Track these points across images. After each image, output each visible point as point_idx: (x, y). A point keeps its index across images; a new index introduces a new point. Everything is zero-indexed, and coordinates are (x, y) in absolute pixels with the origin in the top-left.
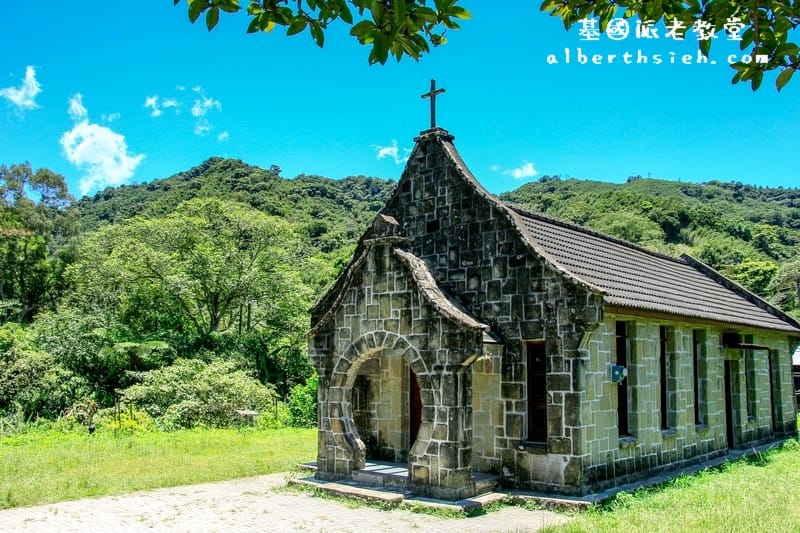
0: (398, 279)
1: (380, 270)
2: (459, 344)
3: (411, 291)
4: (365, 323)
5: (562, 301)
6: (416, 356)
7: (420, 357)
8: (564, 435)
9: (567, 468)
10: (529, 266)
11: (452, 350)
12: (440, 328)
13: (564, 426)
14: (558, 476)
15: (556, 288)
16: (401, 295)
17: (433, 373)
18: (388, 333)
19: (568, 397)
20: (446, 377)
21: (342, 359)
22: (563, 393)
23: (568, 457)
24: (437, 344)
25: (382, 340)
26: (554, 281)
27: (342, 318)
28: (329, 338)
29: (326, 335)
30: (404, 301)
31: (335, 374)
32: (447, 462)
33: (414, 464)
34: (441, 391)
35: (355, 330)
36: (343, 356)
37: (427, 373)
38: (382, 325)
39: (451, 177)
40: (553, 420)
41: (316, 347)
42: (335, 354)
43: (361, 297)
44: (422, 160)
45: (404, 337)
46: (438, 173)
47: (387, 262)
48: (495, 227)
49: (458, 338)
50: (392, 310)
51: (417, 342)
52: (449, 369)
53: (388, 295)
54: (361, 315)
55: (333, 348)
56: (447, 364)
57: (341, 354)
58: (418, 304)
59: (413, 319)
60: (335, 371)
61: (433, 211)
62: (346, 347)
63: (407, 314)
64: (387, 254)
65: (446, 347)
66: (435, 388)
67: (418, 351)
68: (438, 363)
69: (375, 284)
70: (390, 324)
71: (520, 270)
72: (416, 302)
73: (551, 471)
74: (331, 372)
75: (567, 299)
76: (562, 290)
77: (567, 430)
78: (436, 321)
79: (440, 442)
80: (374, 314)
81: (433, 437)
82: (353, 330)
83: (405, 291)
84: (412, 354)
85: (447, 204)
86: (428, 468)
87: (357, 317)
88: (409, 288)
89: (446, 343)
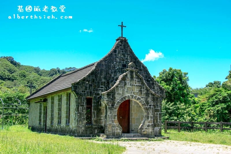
0: (138, 81)
1: (132, 77)
2: (155, 100)
3: (142, 85)
4: (127, 92)
5: (159, 92)
6: (144, 102)
7: (145, 103)
8: (158, 123)
9: (159, 130)
10: (151, 82)
11: (153, 101)
12: (150, 95)
13: (158, 121)
14: (157, 132)
15: (157, 89)
16: (139, 86)
17: (149, 107)
18: (134, 95)
19: (159, 114)
20: (152, 108)
21: (118, 102)
22: (158, 113)
23: (159, 128)
24: (150, 100)
25: (133, 97)
26: (157, 87)
27: (118, 89)
28: (113, 95)
29: (112, 94)
30: (140, 87)
31: (116, 106)
32: (152, 129)
33: (143, 130)
34: (151, 111)
35: (123, 93)
36: (119, 101)
37: (147, 107)
38: (133, 93)
39: (130, 53)
40: (156, 119)
41: (107, 97)
42: (116, 100)
43: (125, 84)
44: (121, 45)
45: (140, 97)
46: (126, 51)
47: (134, 76)
48: (143, 71)
49: (155, 98)
50: (136, 89)
51: (144, 99)
52: (153, 106)
53: (135, 85)
54: (125, 89)
55: (115, 98)
56: (152, 105)
57: (118, 100)
58: (144, 89)
59: (143, 93)
60: (115, 105)
61: (124, 61)
62: (120, 98)
63: (141, 91)
64: (134, 74)
65: (152, 101)
66: (149, 111)
67: (144, 101)
68: (150, 104)
69: (130, 81)
70: (135, 93)
71: (149, 83)
72: (143, 88)
73: (156, 131)
74: (114, 105)
75: (160, 92)
76: (159, 89)
77: (159, 122)
78: (149, 94)
79: (150, 124)
80: (130, 90)
81: (149, 123)
82: (122, 93)
83: (140, 85)
84: (142, 102)
85: (128, 61)
86: (147, 131)
87: (124, 90)
88: (141, 84)
89: (152, 100)
